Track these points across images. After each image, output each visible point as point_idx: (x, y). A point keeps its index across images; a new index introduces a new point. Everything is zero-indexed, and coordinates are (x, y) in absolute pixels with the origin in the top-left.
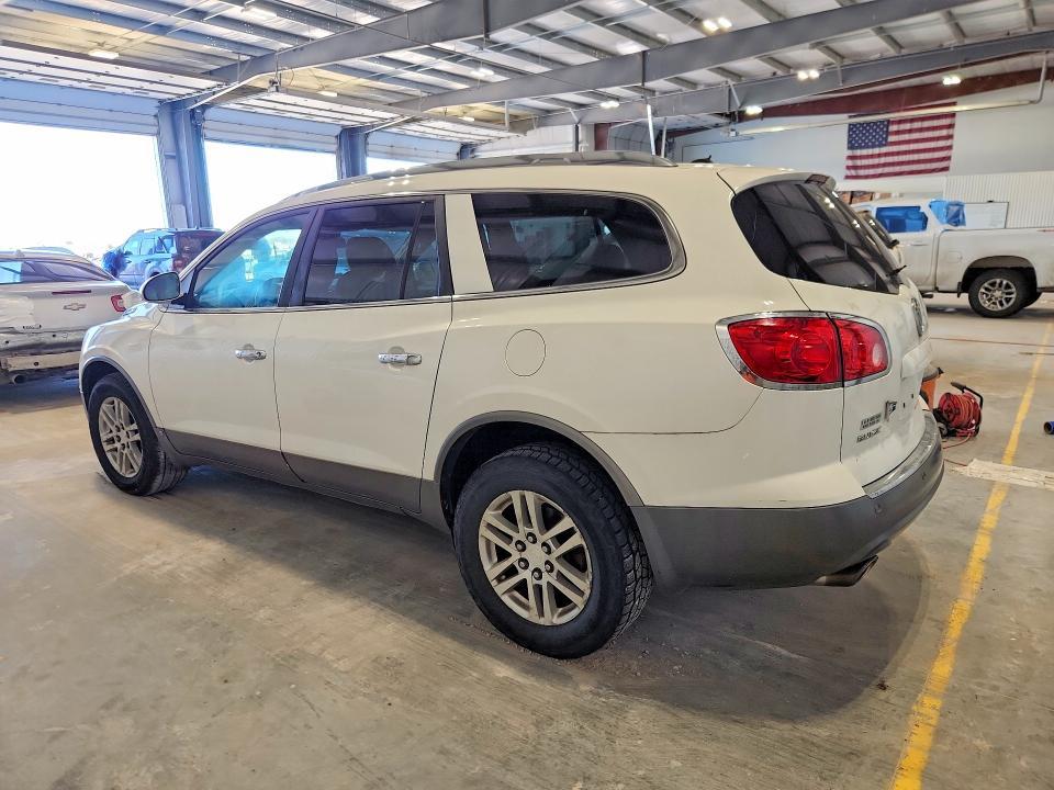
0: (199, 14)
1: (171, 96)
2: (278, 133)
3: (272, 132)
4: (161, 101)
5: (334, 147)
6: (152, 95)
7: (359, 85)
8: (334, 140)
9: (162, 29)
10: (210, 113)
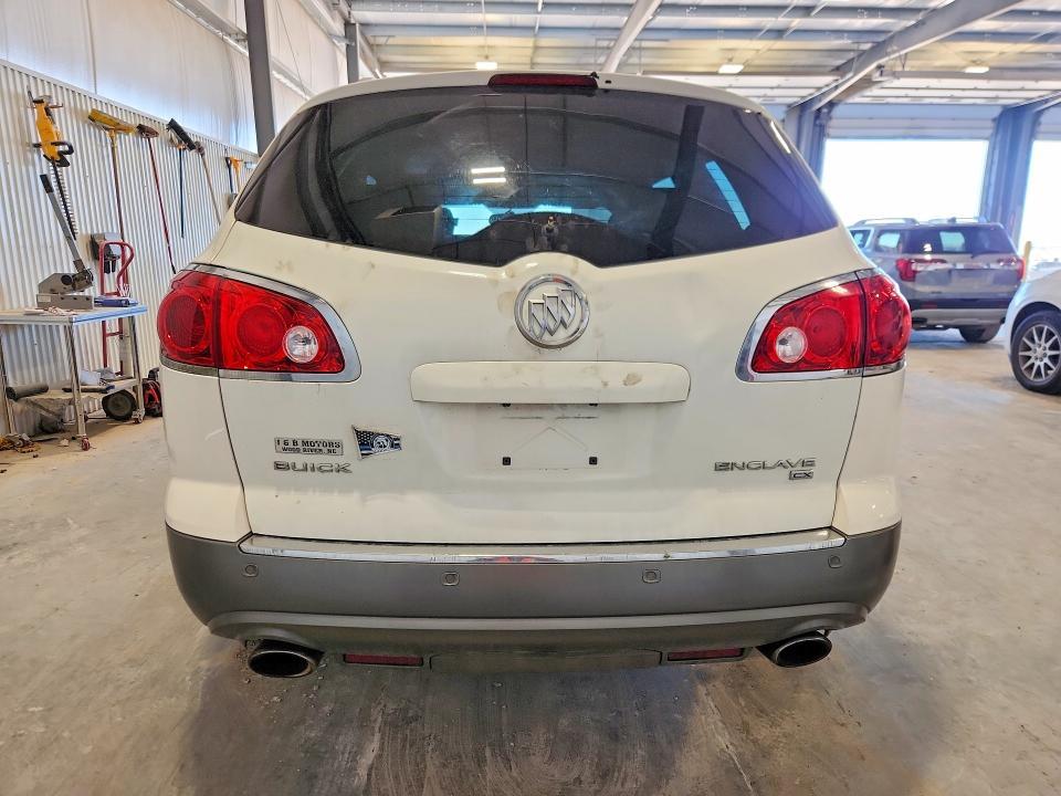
0: (807, 10)
1: (796, 100)
2: (917, 123)
3: (907, 123)
4: (789, 106)
5: (989, 132)
6: (778, 100)
7: (1022, 53)
8: (990, 124)
9: (779, 33)
10: (837, 111)
